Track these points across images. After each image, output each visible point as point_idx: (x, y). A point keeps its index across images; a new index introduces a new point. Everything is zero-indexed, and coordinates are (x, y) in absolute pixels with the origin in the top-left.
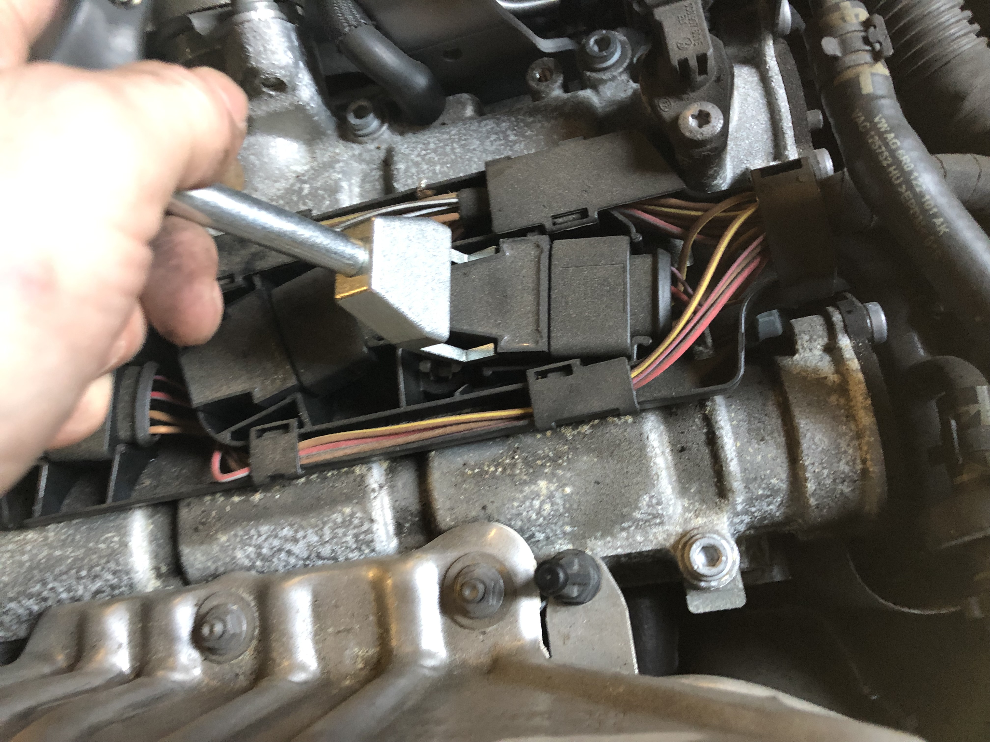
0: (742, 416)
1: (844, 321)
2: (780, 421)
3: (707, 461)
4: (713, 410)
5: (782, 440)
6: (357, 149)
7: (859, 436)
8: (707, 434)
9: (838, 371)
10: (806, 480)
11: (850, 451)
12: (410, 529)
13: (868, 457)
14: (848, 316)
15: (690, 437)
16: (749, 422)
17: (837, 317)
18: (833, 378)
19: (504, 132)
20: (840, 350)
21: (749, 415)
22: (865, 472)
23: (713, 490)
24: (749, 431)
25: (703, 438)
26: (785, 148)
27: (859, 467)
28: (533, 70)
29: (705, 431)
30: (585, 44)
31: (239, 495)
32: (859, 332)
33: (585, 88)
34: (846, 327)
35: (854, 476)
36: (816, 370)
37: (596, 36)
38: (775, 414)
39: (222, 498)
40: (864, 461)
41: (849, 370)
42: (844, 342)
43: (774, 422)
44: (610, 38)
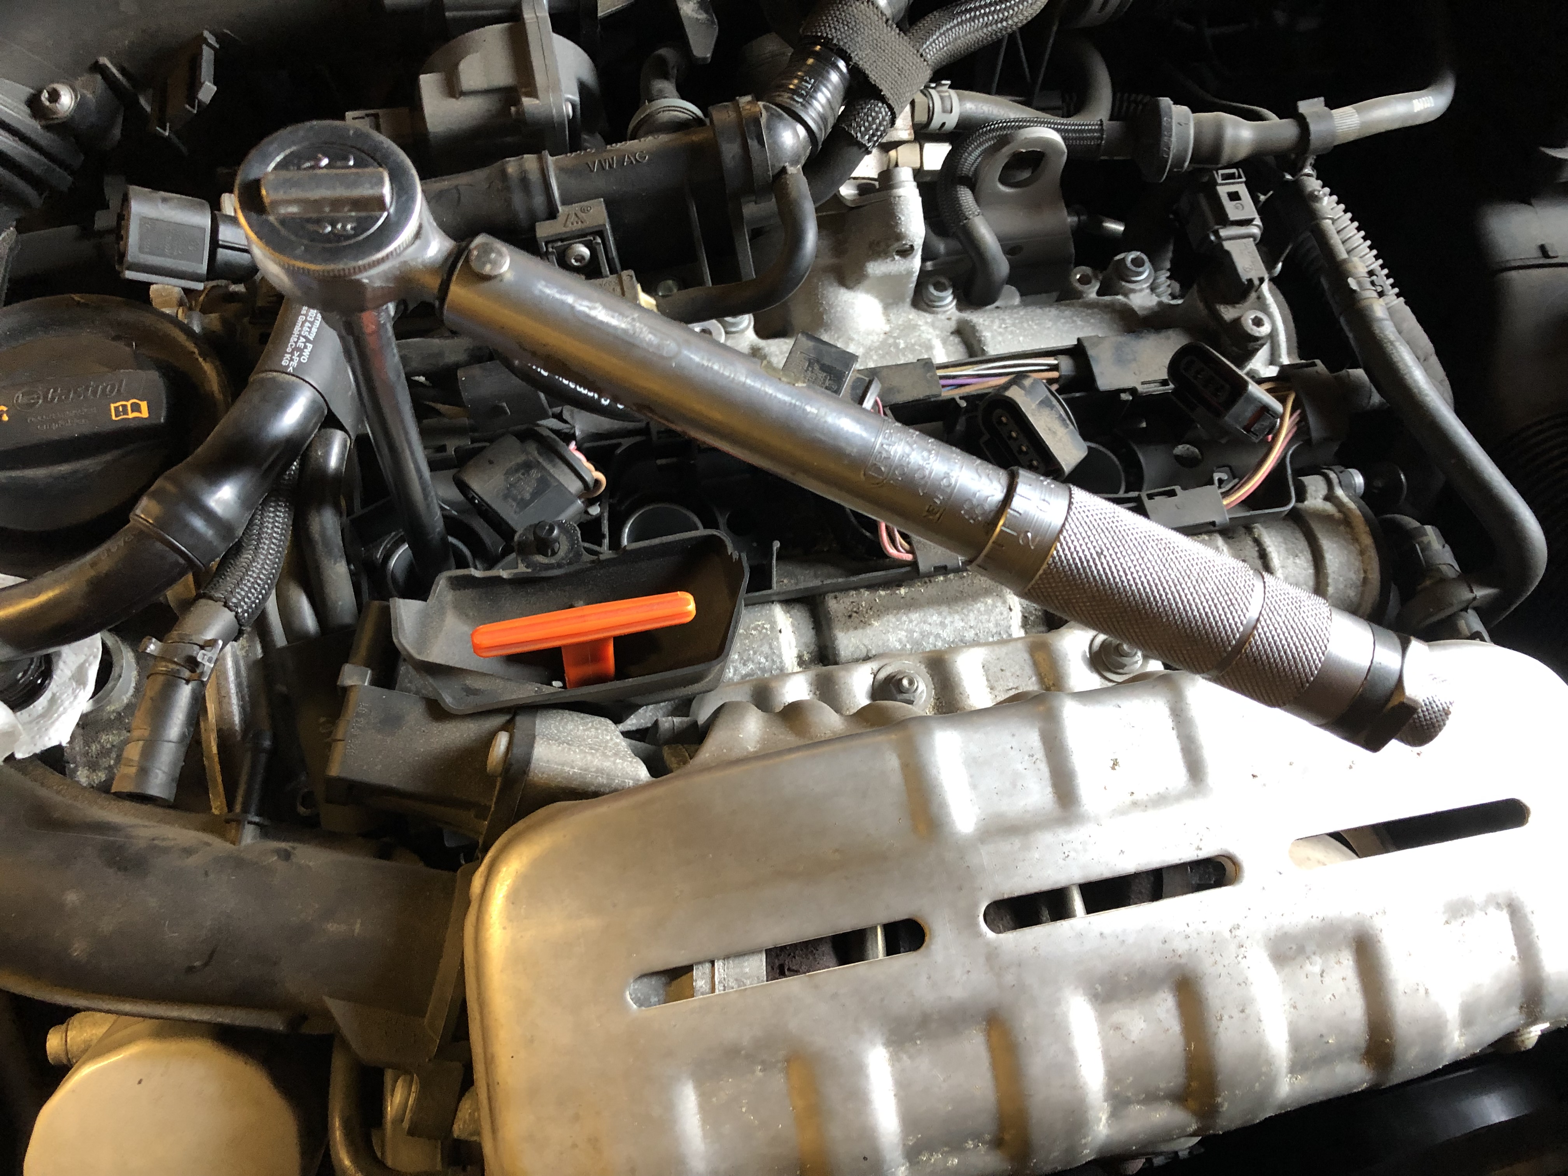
0: (1281, 540)
1: (1338, 478)
2: (1306, 543)
4: (1259, 535)
5: (1310, 557)
6: (929, 317)
7: (1362, 553)
8: (1258, 551)
9: (1340, 511)
10: (1327, 585)
11: (1357, 563)
12: (1034, 622)
13: (1369, 568)
14: (1340, 475)
15: (1247, 553)
16: (1286, 544)
17: (1332, 475)
18: (1337, 515)
19: (1071, 317)
20: (1337, 498)
21: (1285, 539)
22: (1365, 581)
24: (1287, 550)
25: (1256, 554)
26: (1280, 356)
27: (1362, 576)
28: (1076, 275)
29: (1257, 549)
30: (1124, 259)
31: (883, 590)
32: (1348, 487)
33: (1117, 294)
34: (1340, 482)
35: (1359, 583)
36: (1324, 511)
37: (1132, 255)
38: (1302, 539)
39: (867, 593)
40: (1365, 572)
41: (1349, 509)
42: (1340, 492)
43: (1303, 544)
44: (1142, 259)
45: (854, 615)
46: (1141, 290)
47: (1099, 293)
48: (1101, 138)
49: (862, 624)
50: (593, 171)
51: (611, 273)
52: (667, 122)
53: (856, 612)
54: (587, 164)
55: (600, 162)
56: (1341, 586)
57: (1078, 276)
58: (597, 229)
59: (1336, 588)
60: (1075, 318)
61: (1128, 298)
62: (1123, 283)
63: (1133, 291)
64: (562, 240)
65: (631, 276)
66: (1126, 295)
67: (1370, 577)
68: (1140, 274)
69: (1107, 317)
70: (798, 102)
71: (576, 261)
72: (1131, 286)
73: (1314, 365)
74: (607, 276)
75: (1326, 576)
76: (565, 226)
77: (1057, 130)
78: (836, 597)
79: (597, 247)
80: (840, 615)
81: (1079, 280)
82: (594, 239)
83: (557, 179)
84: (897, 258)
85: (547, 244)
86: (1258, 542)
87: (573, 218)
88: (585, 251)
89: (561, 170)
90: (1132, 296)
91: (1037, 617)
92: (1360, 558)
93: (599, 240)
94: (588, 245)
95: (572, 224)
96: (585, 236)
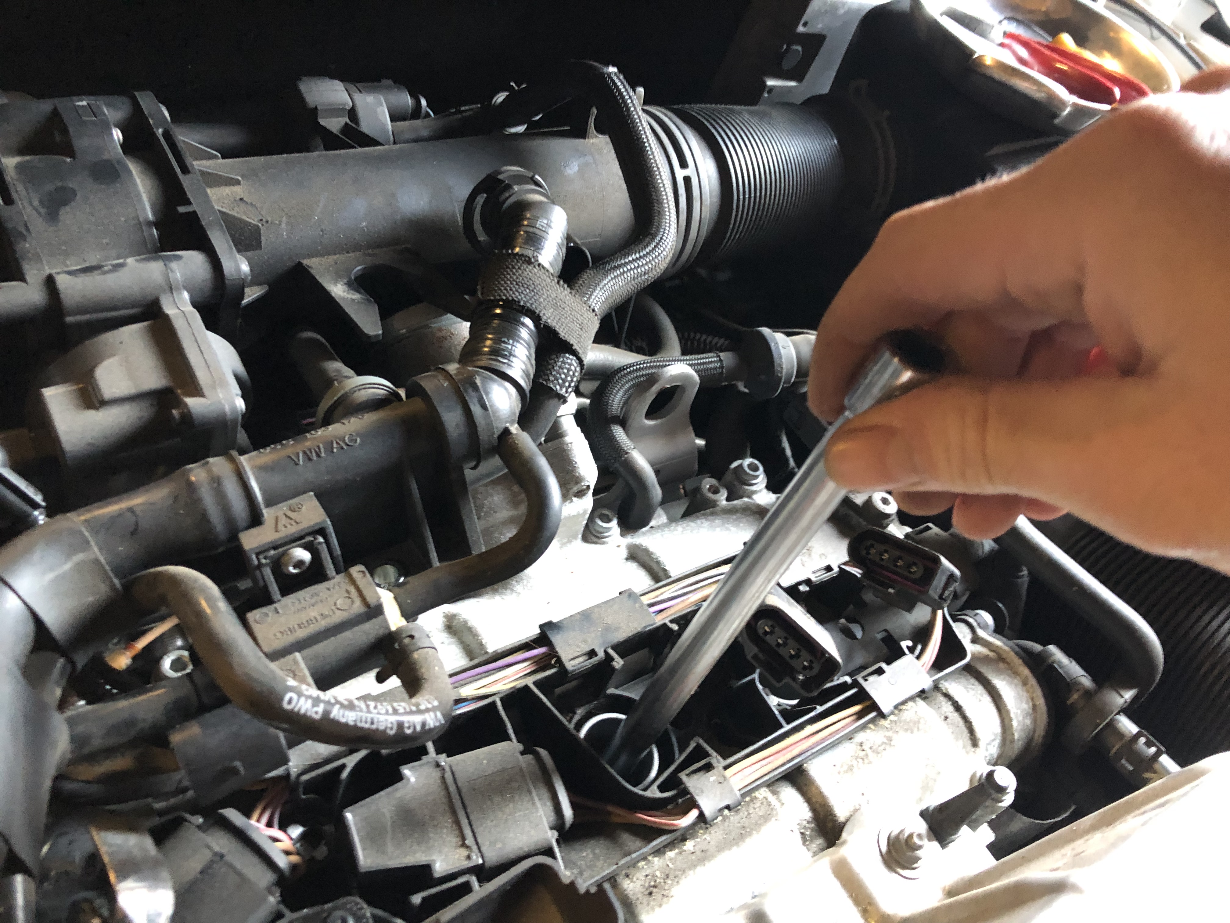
0: (962, 689)
1: (976, 621)
2: (981, 687)
3: (961, 722)
4: (946, 689)
5: (989, 698)
6: (600, 549)
7: (1025, 683)
8: (952, 705)
9: (991, 650)
10: (1011, 720)
11: (1024, 695)
12: (811, 836)
13: (1034, 695)
14: (975, 617)
15: (945, 709)
17: (971, 620)
18: (991, 654)
19: (721, 525)
20: (983, 639)
22: (1034, 708)
23: (969, 743)
25: (953, 709)
27: (1031, 704)
28: (705, 486)
29: (950, 703)
30: (741, 466)
31: (671, 850)
32: (984, 627)
33: (741, 497)
34: (979, 624)
35: (1031, 711)
36: (980, 653)
37: (748, 461)
38: (977, 683)
39: (656, 859)
40: (1032, 699)
41: (998, 647)
42: (981, 633)
43: (979, 689)
44: (756, 465)
45: (655, 890)
46: (760, 491)
47: (728, 499)
48: (722, 367)
49: (665, 899)
50: (297, 464)
51: (338, 572)
52: (367, 401)
53: (655, 887)
54: (289, 457)
55: (304, 453)
56: (1021, 718)
57: (708, 486)
58: (317, 528)
59: (1018, 721)
60: (727, 525)
61: (753, 499)
62: (747, 487)
63: (754, 492)
64: (275, 548)
65: (363, 572)
66: (749, 497)
67: (1038, 703)
68: (757, 477)
69: (750, 519)
70: (504, 363)
71: (295, 567)
72: (754, 488)
73: (929, 528)
74: (334, 578)
75: (1008, 712)
76: (277, 531)
77: (690, 365)
78: (627, 876)
79: (319, 547)
80: (639, 896)
81: (709, 489)
82: (315, 539)
83: (257, 479)
84: (574, 499)
85: (257, 554)
86: (947, 696)
87: (283, 521)
88: (304, 555)
89: (260, 469)
90: (755, 497)
91: (812, 830)
92: (1024, 688)
93: (321, 539)
94: (308, 547)
95: (285, 526)
96: (301, 538)
